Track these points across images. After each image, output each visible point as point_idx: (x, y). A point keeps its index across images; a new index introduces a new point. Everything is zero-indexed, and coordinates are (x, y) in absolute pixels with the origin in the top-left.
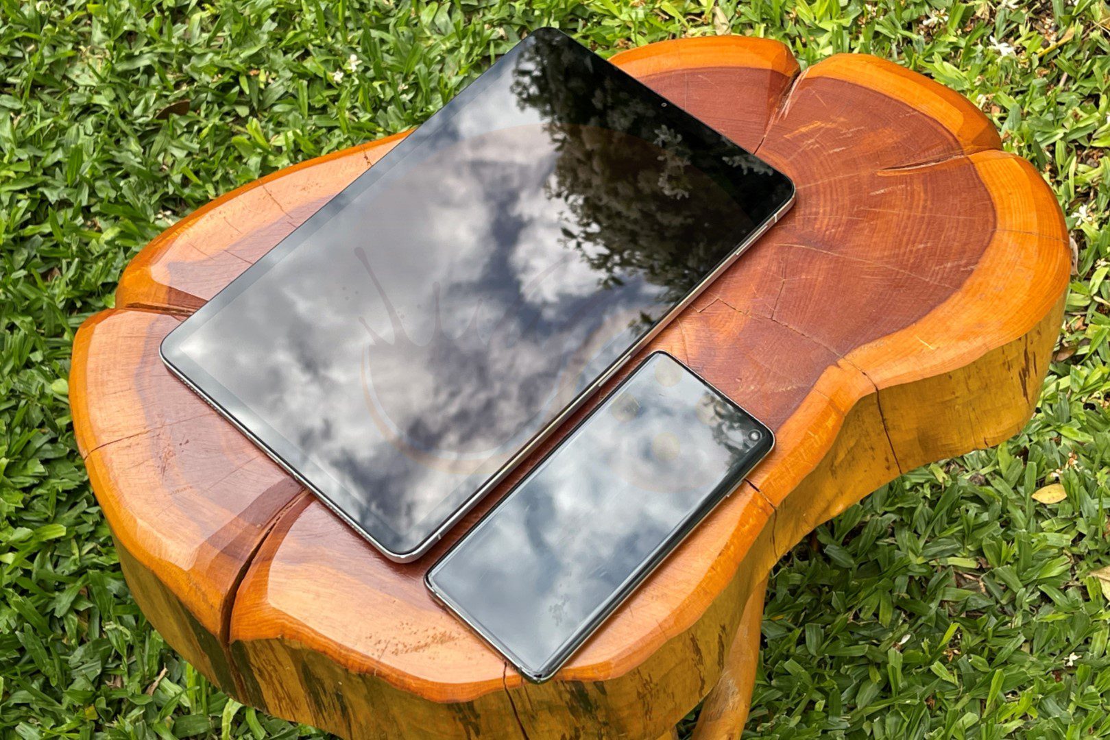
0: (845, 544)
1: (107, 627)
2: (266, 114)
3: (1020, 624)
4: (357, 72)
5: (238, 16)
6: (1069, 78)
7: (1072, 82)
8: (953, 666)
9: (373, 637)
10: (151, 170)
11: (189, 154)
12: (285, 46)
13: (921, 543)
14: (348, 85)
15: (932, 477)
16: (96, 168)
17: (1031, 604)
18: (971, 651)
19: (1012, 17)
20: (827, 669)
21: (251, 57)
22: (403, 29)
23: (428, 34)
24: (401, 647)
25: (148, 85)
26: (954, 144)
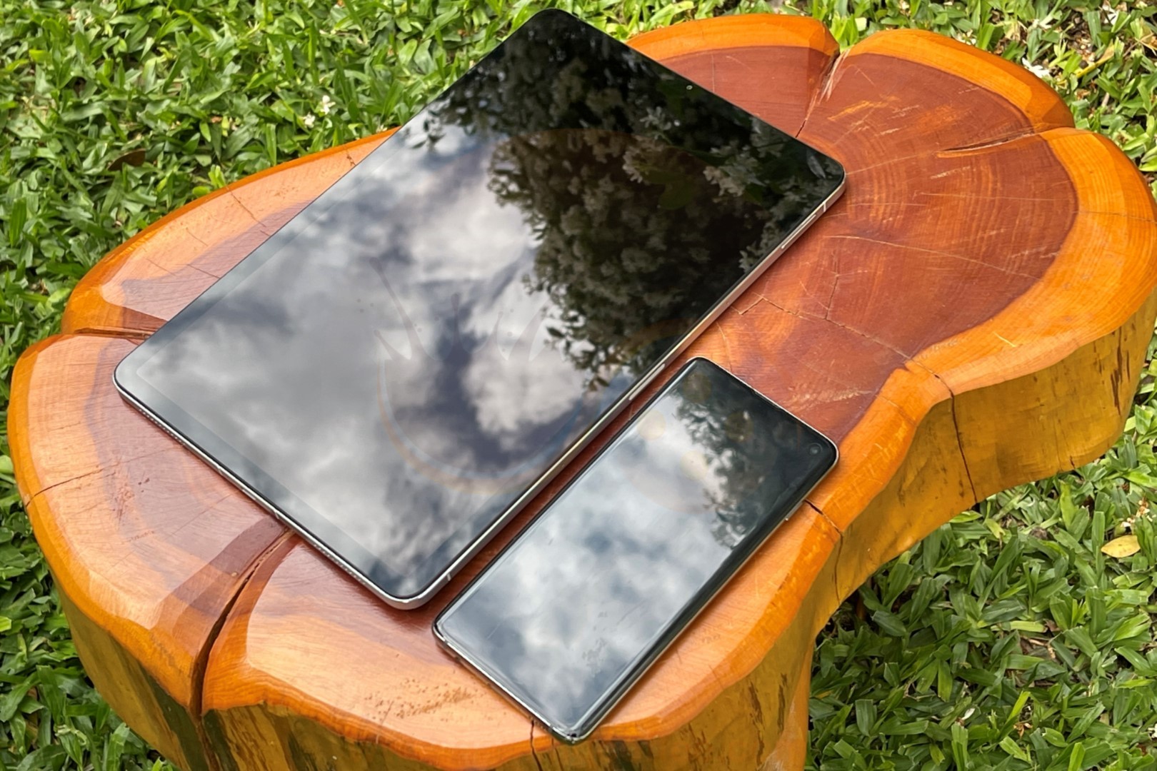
0: (895, 610)
1: (60, 731)
2: (230, 164)
3: (1097, 692)
4: (329, 114)
5: (196, 60)
6: (1111, 100)
7: (1114, 105)
8: (1025, 742)
9: (374, 698)
10: (103, 227)
11: (146, 208)
12: (250, 90)
13: (981, 606)
14: (321, 130)
15: (988, 532)
16: (41, 226)
17: (1107, 670)
18: (1043, 725)
19: (1045, 37)
20: (884, 749)
21: (212, 103)
22: (379, 67)
23: (408, 73)
24: (406, 708)
25: (98, 136)
26: (1022, 120)
